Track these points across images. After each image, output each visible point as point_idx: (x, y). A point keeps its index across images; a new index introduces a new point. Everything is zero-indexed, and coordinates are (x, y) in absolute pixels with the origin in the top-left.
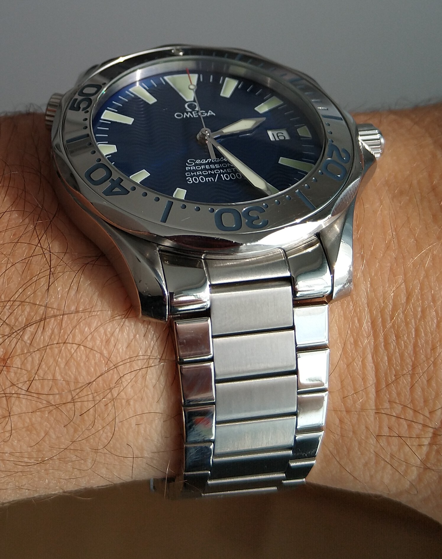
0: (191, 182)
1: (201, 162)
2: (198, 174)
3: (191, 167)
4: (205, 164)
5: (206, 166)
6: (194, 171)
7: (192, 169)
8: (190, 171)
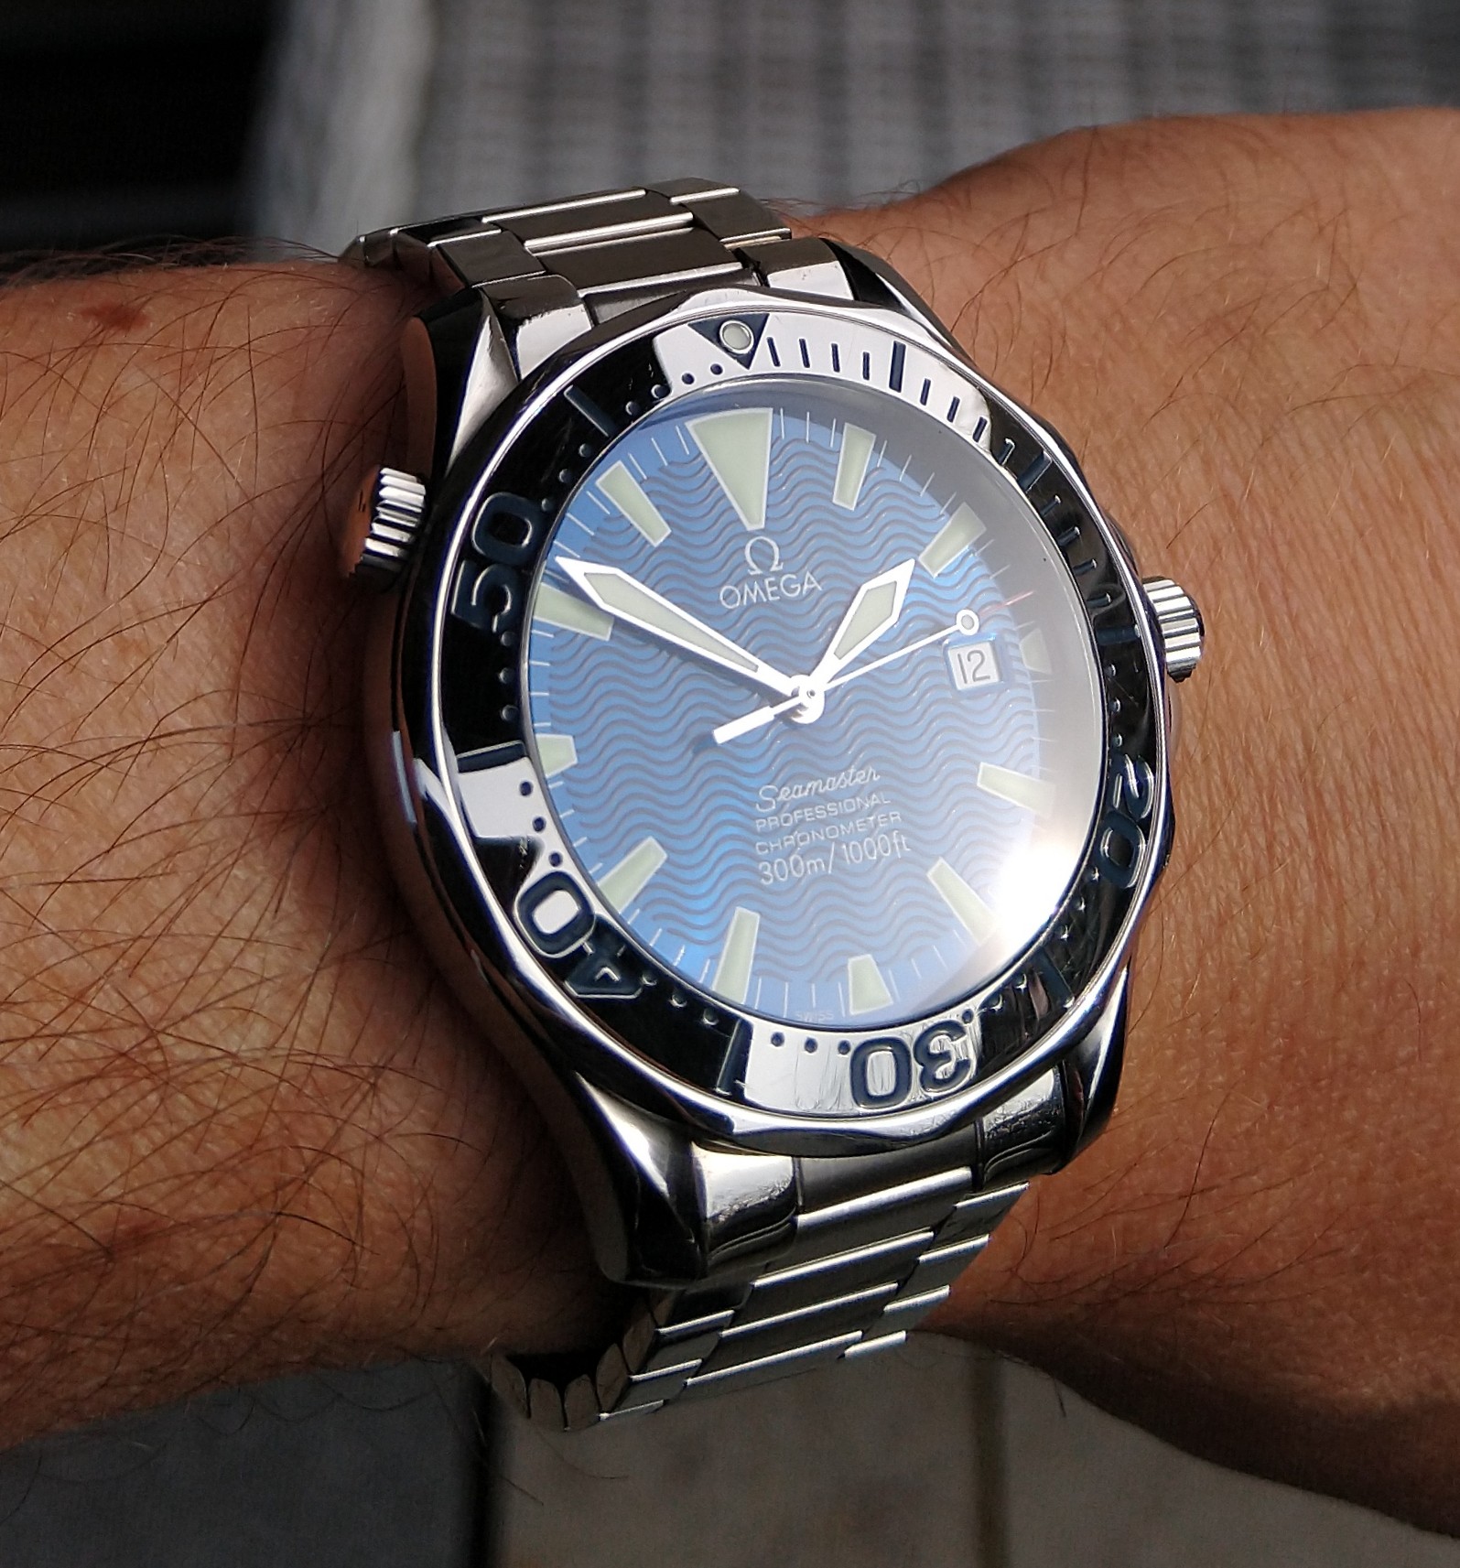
0: (767, 878)
1: (794, 796)
2: (786, 844)
3: (770, 818)
4: (801, 805)
5: (806, 810)
6: (777, 831)
7: (771, 824)
8: (765, 834)
